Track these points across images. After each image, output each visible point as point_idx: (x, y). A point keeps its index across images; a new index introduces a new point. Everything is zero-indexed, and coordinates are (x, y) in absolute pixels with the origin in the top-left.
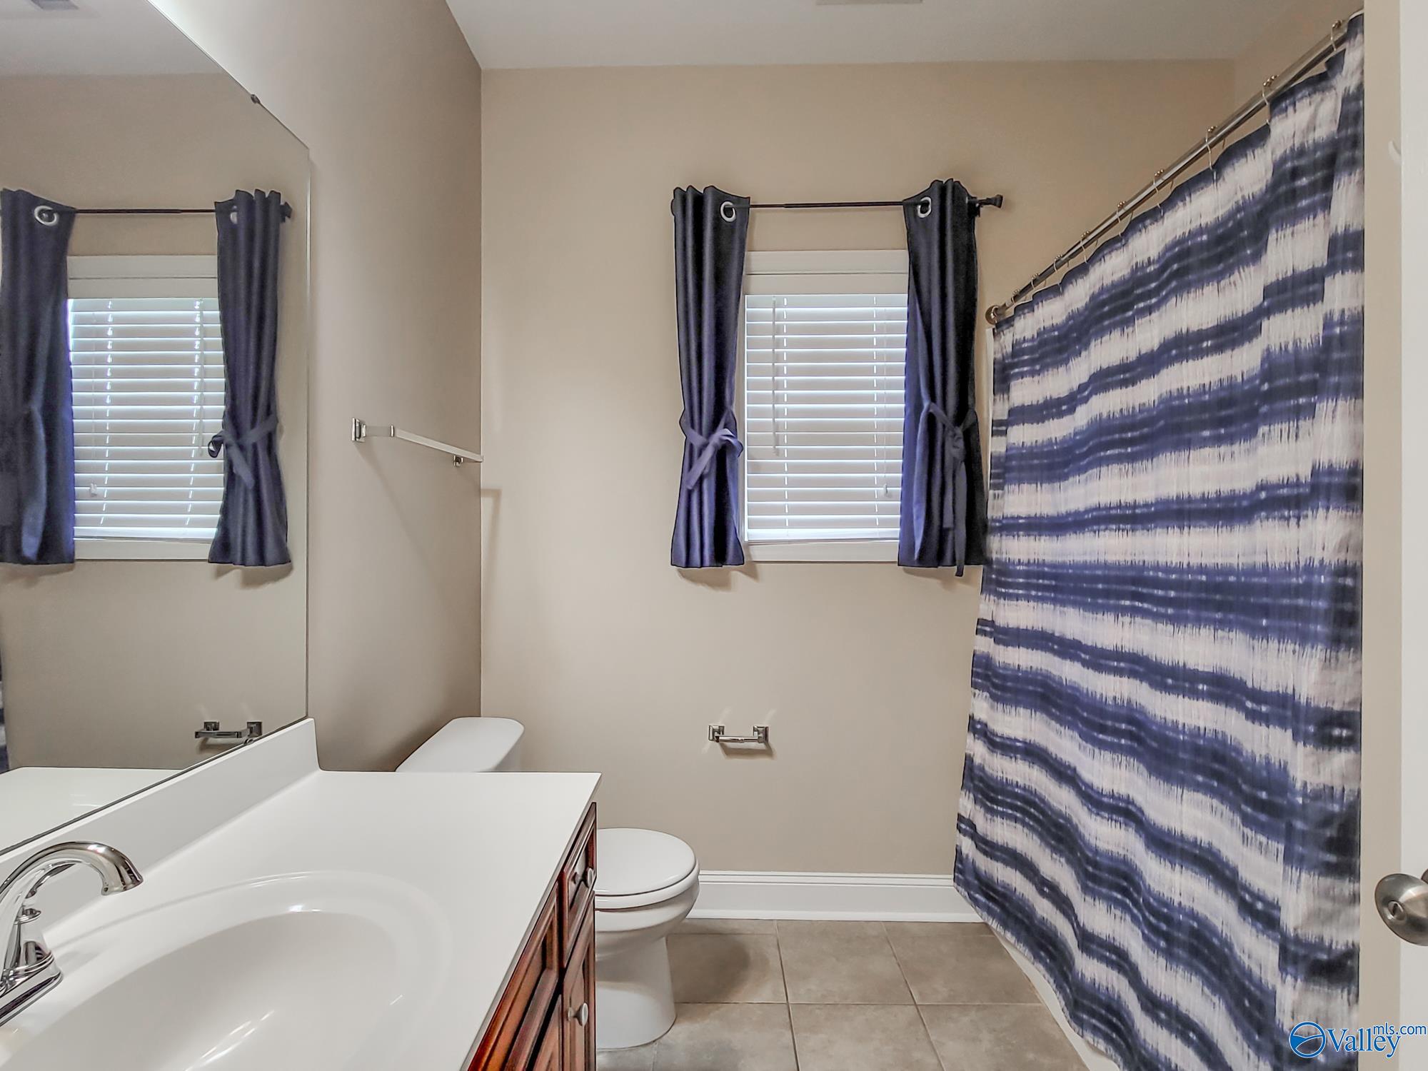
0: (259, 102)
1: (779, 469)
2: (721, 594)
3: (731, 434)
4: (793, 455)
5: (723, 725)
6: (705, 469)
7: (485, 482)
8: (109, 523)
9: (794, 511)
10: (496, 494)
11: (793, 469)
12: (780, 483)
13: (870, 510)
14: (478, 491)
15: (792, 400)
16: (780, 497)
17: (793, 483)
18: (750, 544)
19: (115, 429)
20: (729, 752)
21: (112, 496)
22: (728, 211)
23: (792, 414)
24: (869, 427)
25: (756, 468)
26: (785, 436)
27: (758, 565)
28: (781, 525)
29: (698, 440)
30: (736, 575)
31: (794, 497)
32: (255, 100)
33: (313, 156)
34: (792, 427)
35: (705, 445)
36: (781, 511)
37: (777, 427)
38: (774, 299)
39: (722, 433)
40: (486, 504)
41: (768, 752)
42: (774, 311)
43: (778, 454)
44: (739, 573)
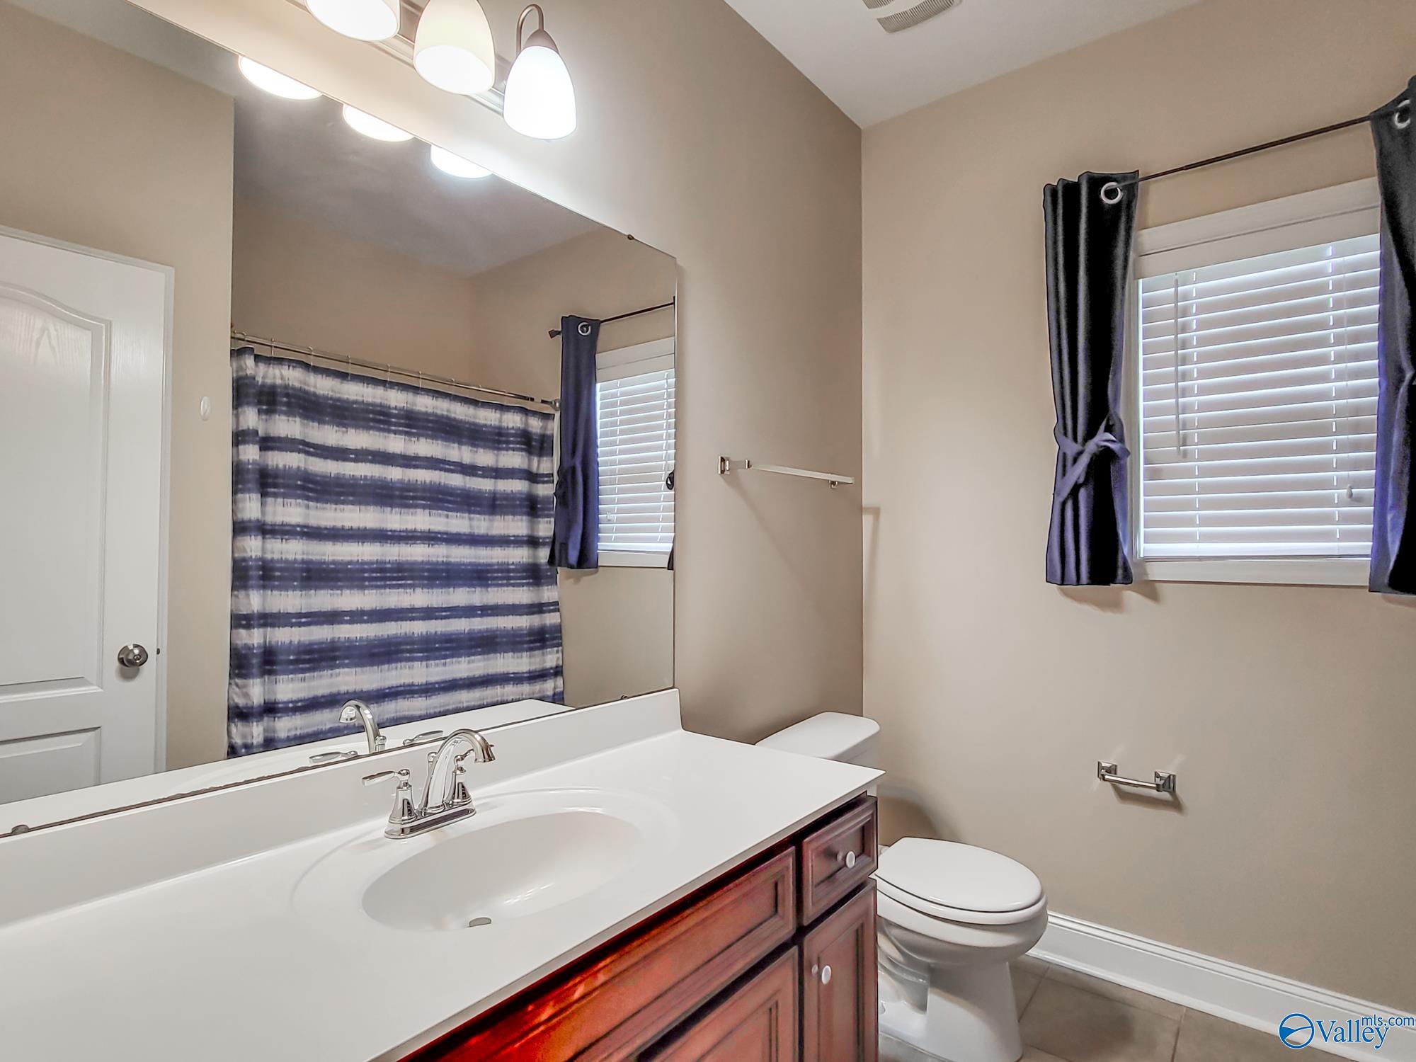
0: (633, 238)
1: (1188, 473)
2: (1109, 616)
3: (1114, 439)
4: (1205, 456)
5: (1115, 764)
6: (1079, 478)
7: (866, 501)
8: (617, 540)
9: (1206, 522)
10: (876, 512)
11: (1205, 472)
12: (1188, 489)
13: (1327, 519)
14: (860, 509)
15: (1204, 390)
16: (1189, 506)
17: (1204, 489)
18: (1148, 560)
19: (621, 472)
20: (1124, 796)
21: (619, 521)
22: (1111, 193)
23: (1204, 407)
24: (1325, 413)
25: (1153, 474)
26: (1195, 435)
27: (1157, 585)
28: (1189, 538)
29: (1072, 448)
30: (1130, 596)
31: (1205, 505)
32: (630, 238)
33: (679, 262)
34: (1205, 423)
35: (1080, 453)
36: (1189, 522)
37: (1185, 425)
38: (1177, 277)
39: (1103, 438)
40: (867, 520)
41: (1176, 805)
42: (1176, 291)
43: (1185, 456)
44: (1129, 592)
